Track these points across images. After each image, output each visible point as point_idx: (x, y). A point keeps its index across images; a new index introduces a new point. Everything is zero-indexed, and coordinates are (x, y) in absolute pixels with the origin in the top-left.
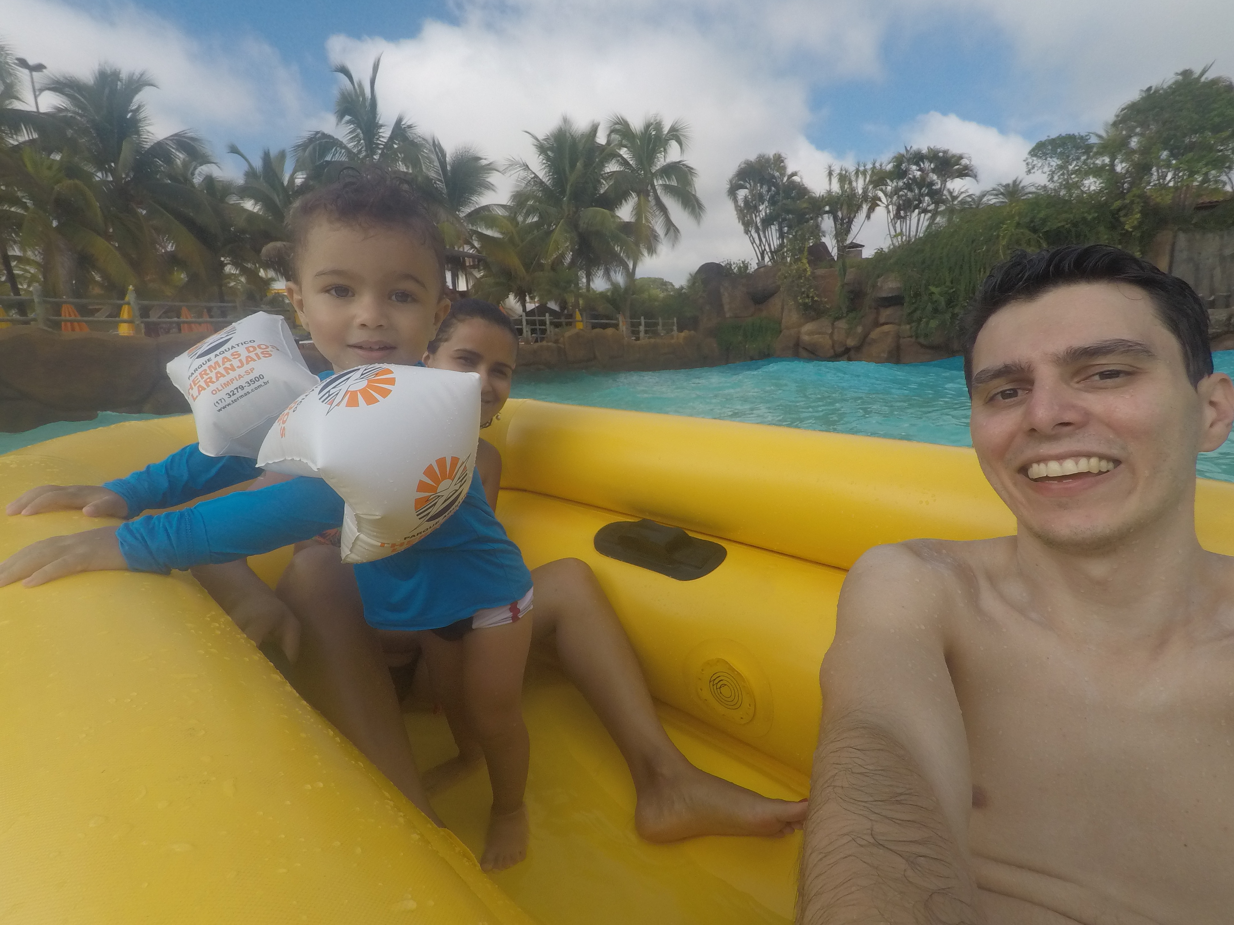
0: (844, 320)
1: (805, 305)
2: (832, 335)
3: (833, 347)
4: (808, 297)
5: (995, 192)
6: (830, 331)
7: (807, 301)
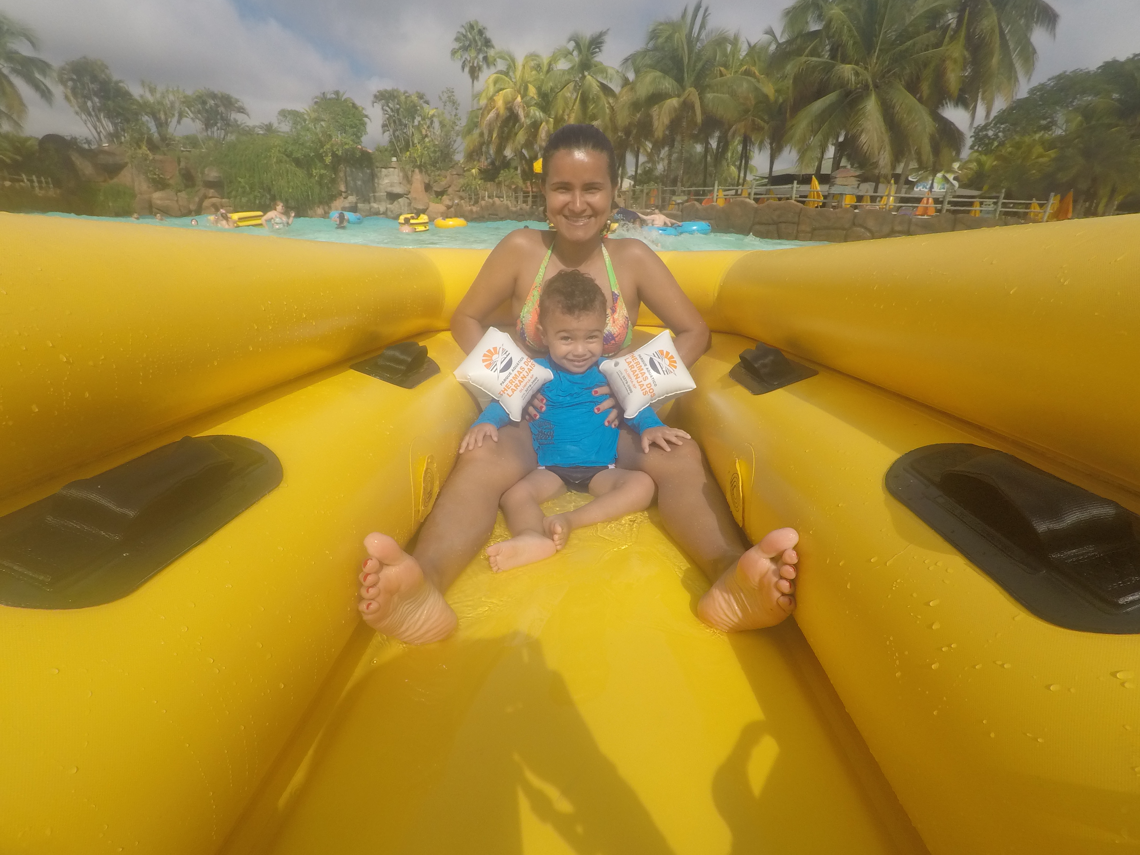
0: (184, 192)
1: (154, 180)
2: (177, 201)
3: (180, 210)
4: (155, 174)
5: (260, 127)
6: (176, 199)
7: (155, 176)
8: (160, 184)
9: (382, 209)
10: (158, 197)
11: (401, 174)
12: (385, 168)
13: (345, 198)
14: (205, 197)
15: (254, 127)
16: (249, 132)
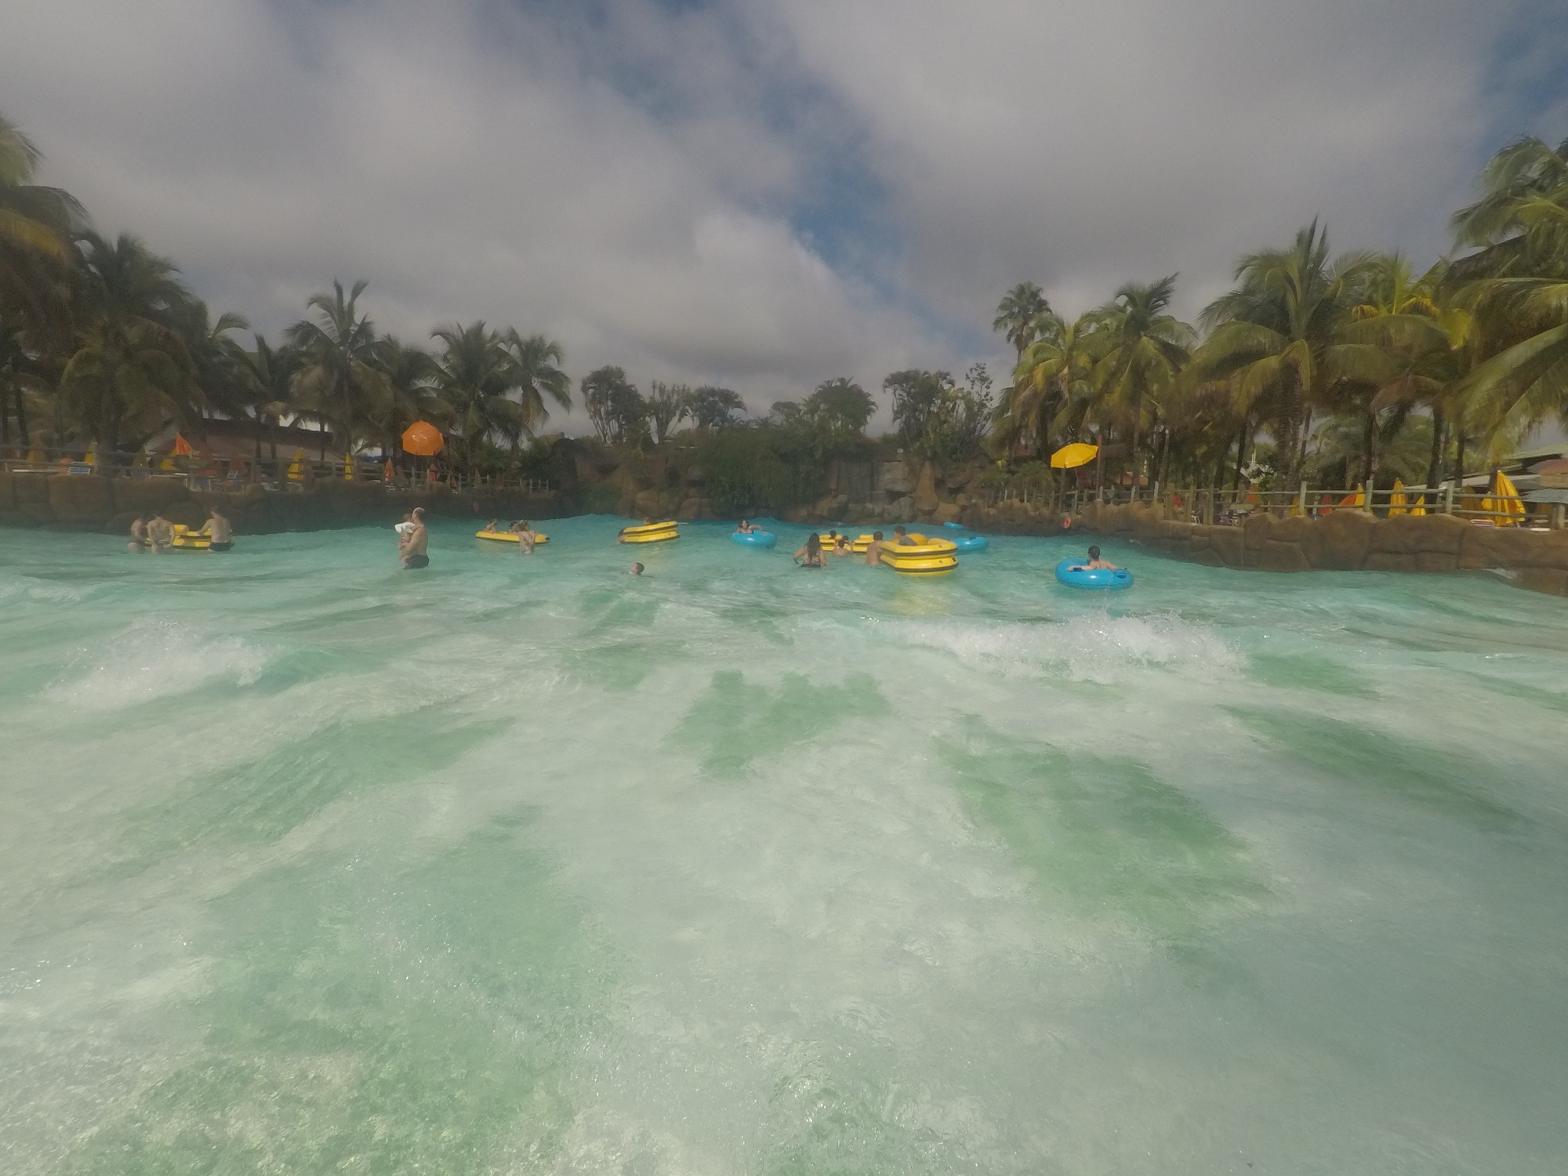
0: (666, 492)
1: (641, 480)
2: (658, 501)
3: (659, 510)
4: (643, 474)
6: (657, 499)
7: (642, 476)
8: (645, 484)
9: (878, 509)
10: (641, 497)
11: (907, 469)
12: (888, 461)
13: (835, 497)
14: (687, 496)
15: (749, 422)
16: (743, 428)
